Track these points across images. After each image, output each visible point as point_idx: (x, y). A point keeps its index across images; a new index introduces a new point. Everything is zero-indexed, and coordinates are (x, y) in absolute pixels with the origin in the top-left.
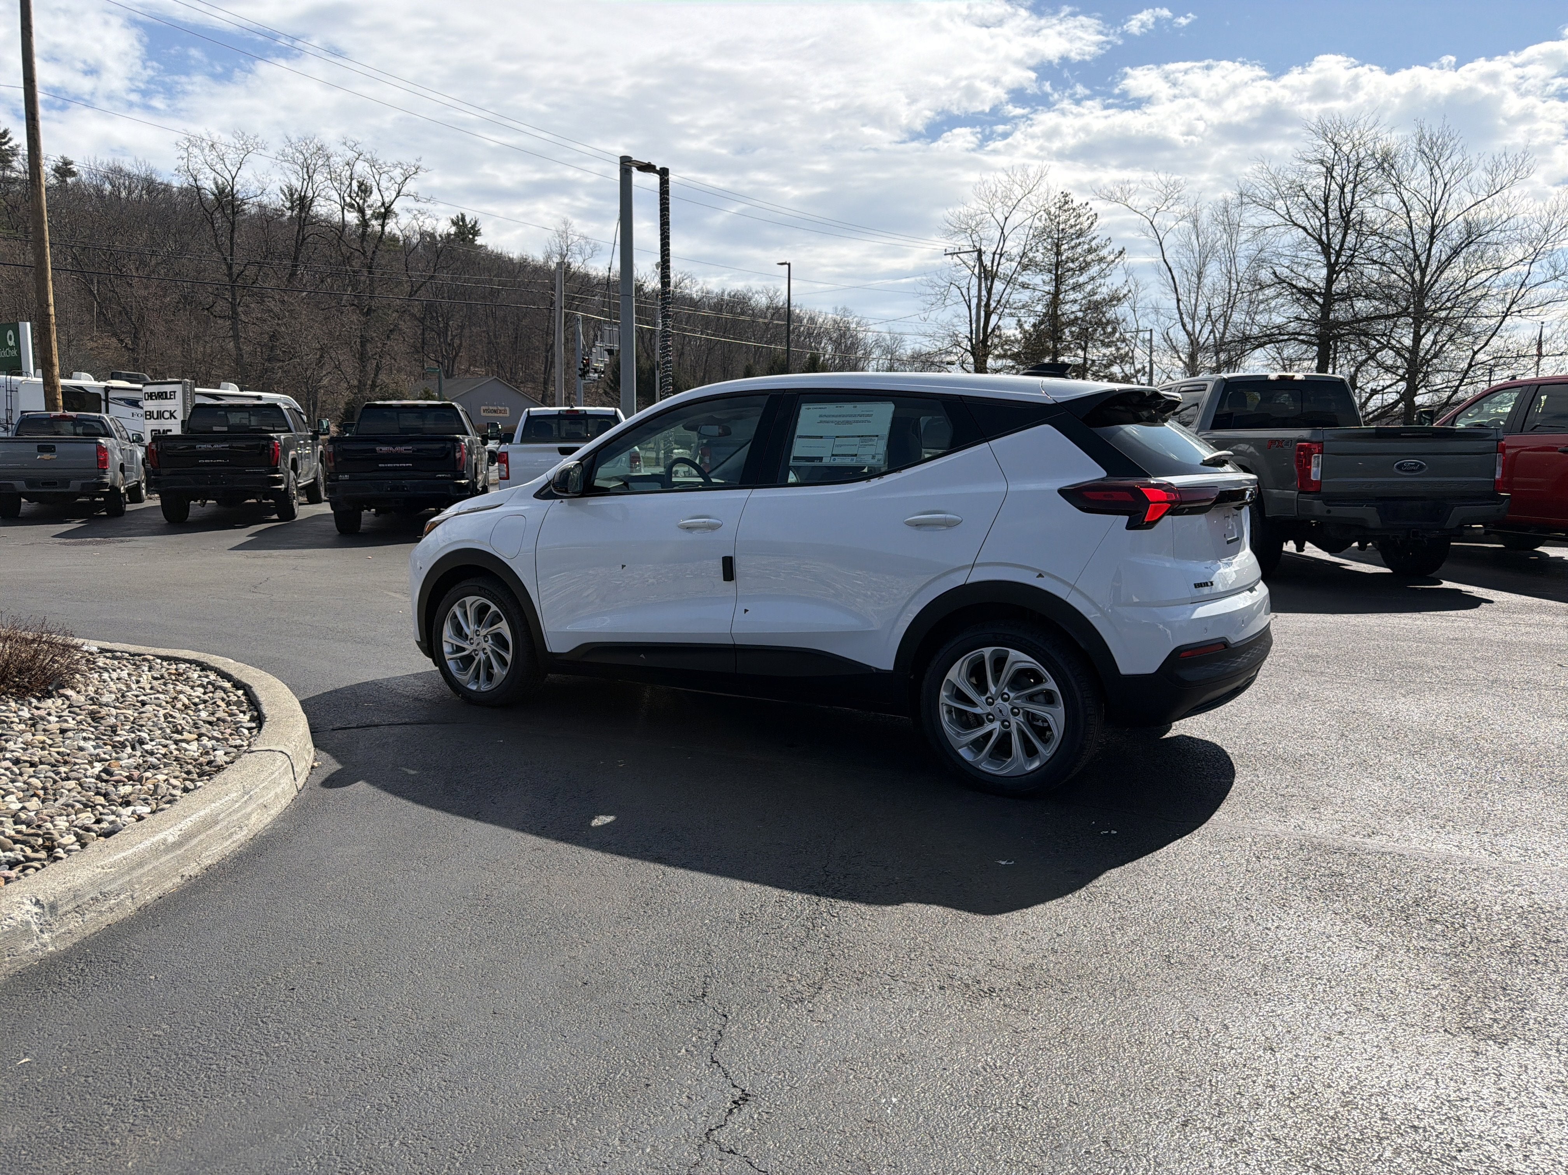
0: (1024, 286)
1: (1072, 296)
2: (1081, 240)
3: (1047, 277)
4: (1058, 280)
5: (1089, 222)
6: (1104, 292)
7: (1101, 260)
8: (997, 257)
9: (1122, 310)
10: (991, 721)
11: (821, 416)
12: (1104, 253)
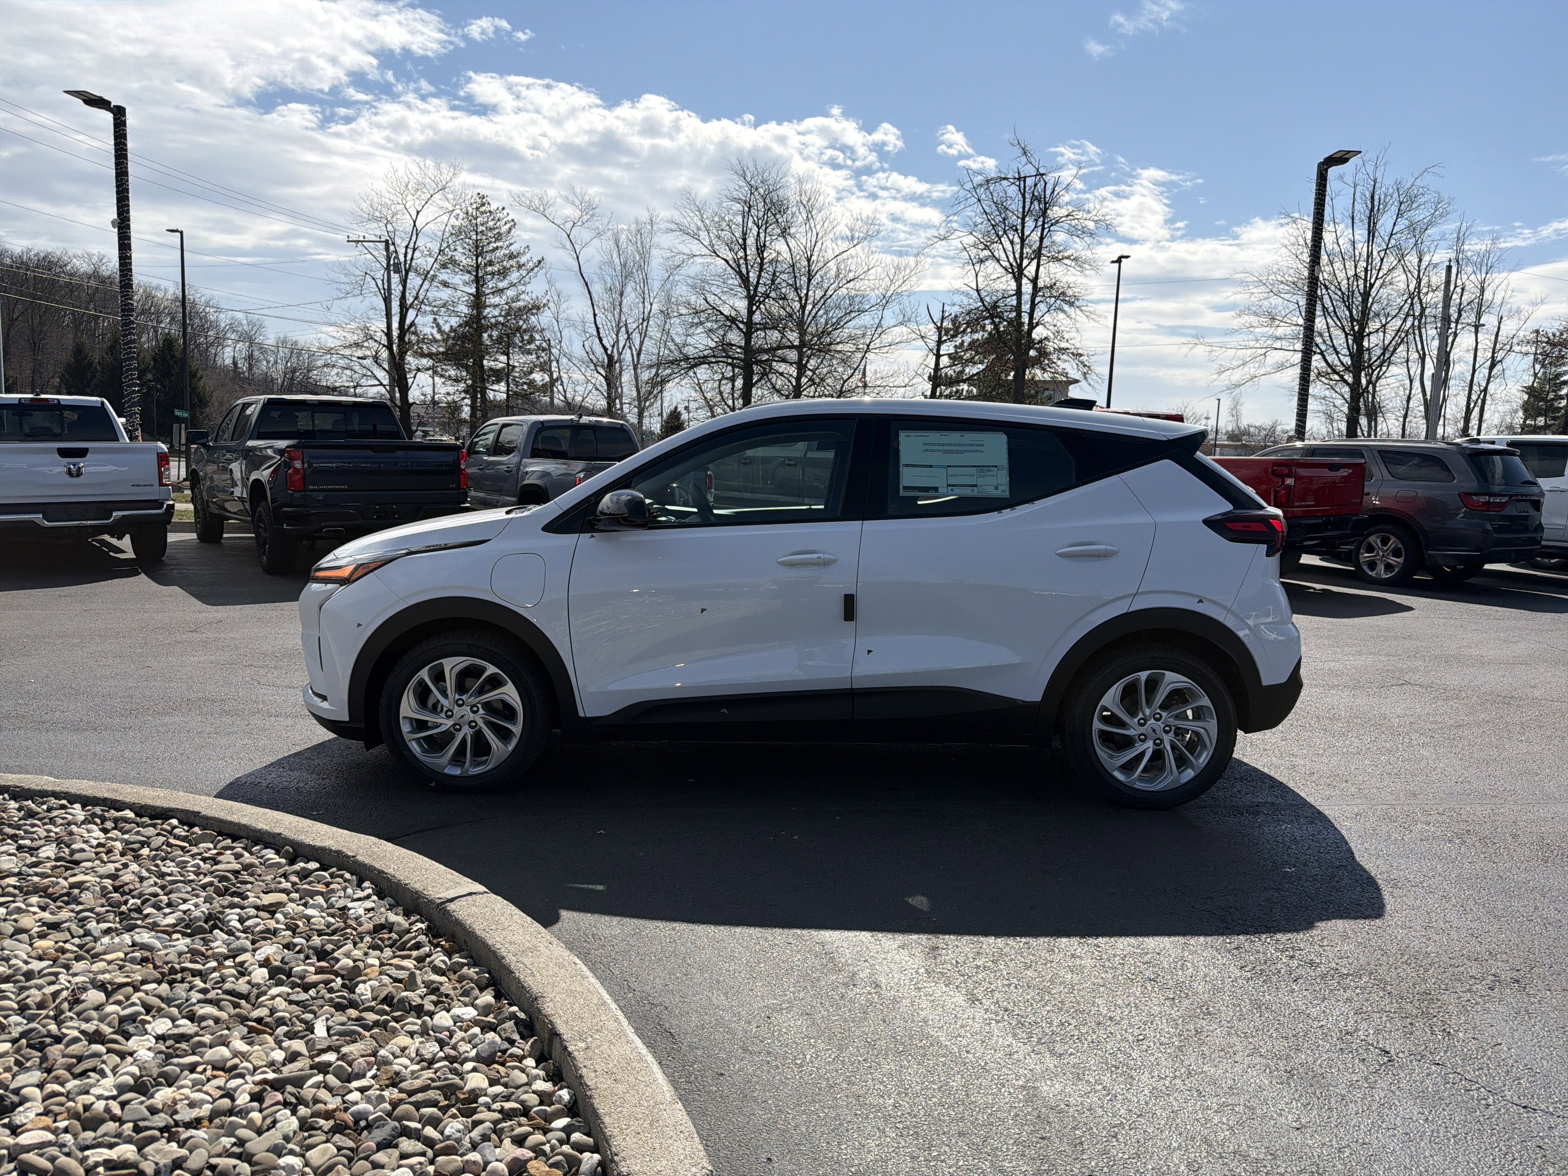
0: (445, 284)
1: (495, 300)
2: (499, 244)
3: (467, 277)
4: (479, 281)
5: (507, 226)
6: (525, 300)
7: (520, 267)
8: (410, 251)
9: (544, 319)
10: (1143, 741)
11: (925, 444)
12: (523, 260)
